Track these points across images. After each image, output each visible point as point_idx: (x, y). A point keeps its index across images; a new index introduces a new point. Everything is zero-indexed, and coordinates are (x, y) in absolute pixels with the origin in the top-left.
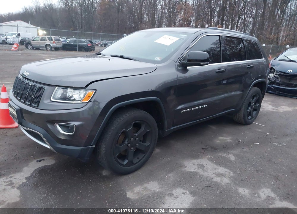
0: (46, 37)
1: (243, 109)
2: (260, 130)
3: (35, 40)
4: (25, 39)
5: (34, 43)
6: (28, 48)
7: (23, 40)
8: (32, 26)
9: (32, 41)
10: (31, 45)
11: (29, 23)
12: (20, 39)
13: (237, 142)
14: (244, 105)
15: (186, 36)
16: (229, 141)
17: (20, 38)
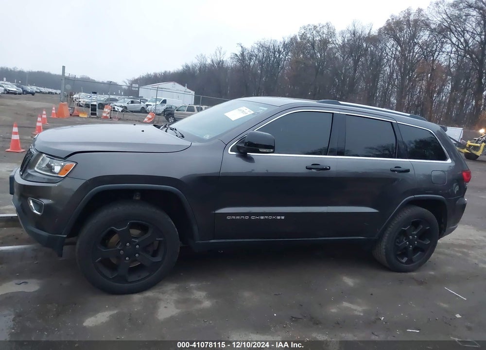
0: (195, 106)
1: (386, 238)
2: (445, 306)
3: (180, 111)
4: (172, 108)
5: (177, 114)
6: (168, 121)
7: (168, 109)
8: (188, 90)
9: (175, 111)
10: (173, 117)
11: (185, 86)
12: (164, 107)
13: (373, 318)
14: (388, 232)
15: (266, 109)
16: (356, 313)
17: (164, 105)
